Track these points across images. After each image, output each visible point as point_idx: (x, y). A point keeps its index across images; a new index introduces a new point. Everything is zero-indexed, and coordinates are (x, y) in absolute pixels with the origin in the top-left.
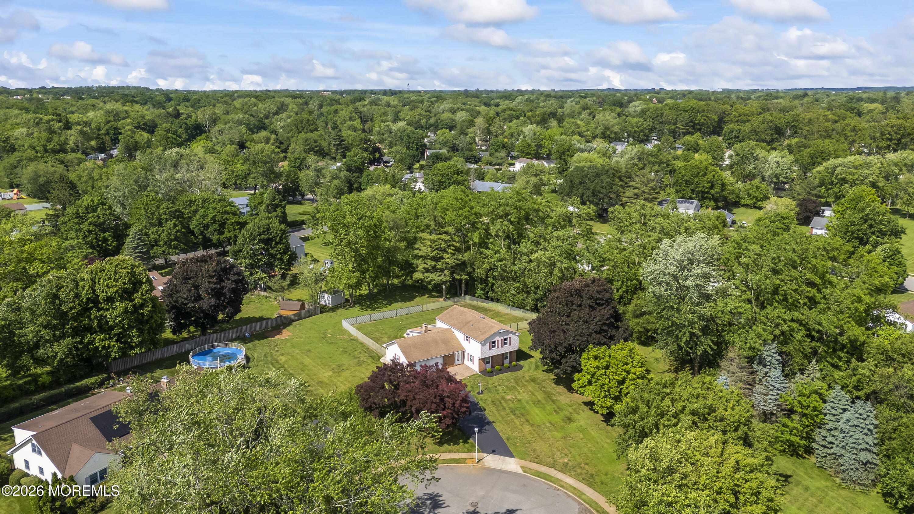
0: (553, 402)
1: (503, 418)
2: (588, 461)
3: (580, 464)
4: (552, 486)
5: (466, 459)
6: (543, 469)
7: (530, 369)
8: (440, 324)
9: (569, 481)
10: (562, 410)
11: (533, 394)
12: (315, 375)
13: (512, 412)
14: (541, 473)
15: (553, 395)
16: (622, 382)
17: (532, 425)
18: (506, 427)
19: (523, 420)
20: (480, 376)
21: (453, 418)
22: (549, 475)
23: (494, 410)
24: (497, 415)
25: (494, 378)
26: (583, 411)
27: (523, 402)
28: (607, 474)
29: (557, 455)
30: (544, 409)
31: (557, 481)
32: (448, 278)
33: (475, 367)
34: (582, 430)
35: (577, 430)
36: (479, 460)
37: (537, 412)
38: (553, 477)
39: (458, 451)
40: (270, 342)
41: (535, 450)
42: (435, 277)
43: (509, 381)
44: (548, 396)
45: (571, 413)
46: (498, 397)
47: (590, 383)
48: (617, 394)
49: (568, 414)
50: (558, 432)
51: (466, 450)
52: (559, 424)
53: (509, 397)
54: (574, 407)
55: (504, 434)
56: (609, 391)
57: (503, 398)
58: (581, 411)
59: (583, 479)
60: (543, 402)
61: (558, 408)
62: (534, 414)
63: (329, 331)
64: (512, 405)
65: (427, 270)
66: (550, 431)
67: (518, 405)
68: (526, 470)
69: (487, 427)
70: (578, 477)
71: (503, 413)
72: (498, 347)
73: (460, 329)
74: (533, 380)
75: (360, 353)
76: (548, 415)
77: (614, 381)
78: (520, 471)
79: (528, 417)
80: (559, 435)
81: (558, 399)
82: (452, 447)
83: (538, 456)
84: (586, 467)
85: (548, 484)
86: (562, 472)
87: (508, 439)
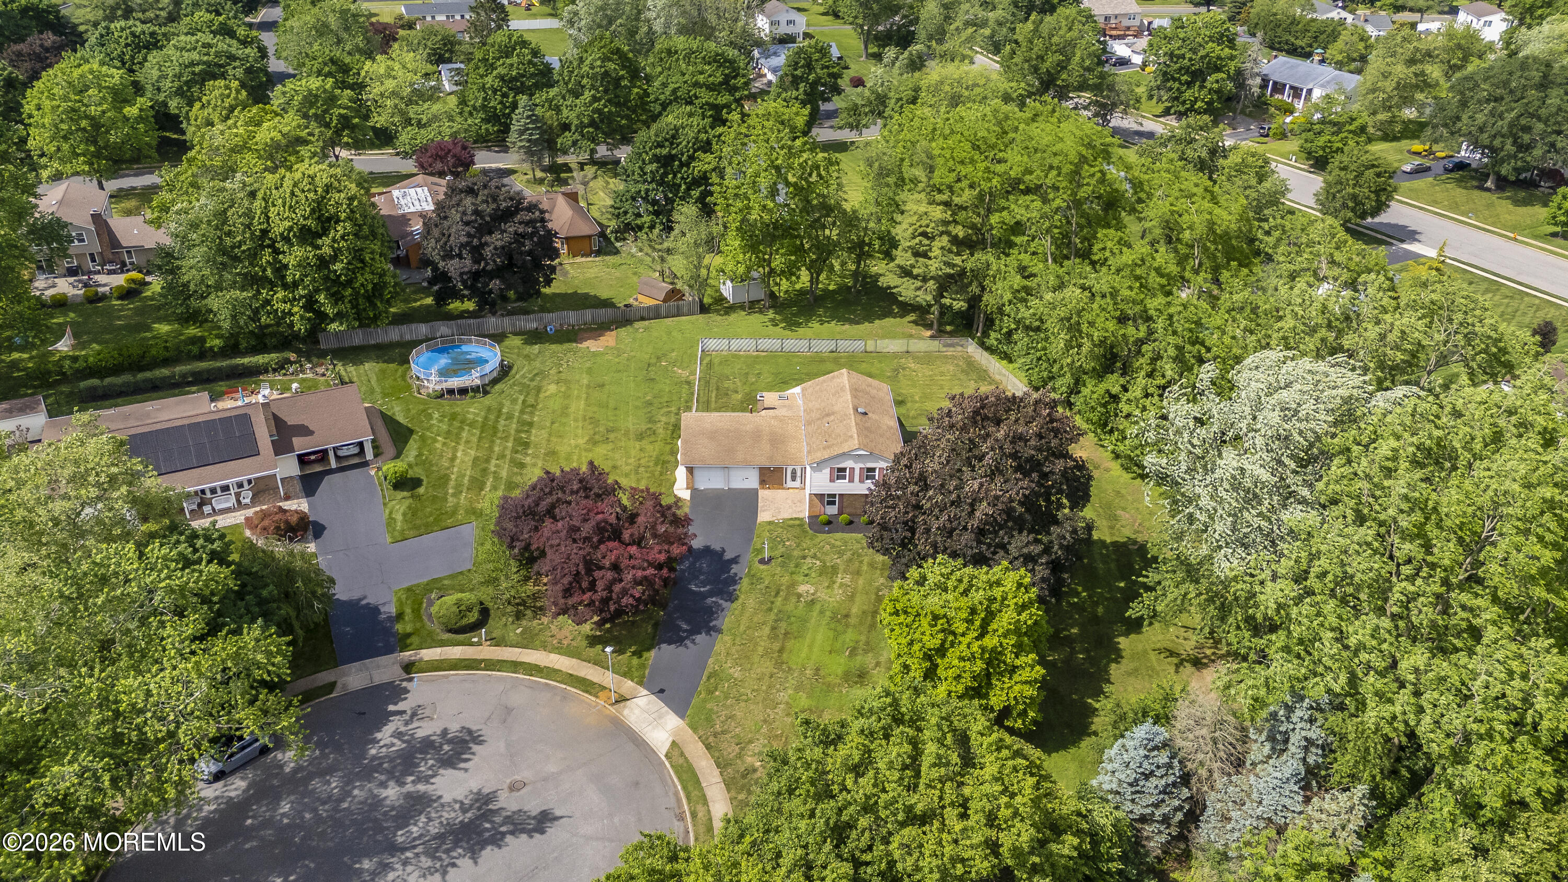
0: (873, 626)
1: (747, 628)
4: (680, 807)
5: (605, 688)
6: (703, 764)
9: (718, 807)
10: (869, 650)
11: (853, 595)
12: (560, 436)
13: (776, 621)
17: (780, 663)
18: (734, 649)
19: (776, 646)
20: (803, 525)
22: (698, 783)
23: (752, 604)
24: (744, 619)
25: (821, 537)
27: (818, 606)
29: (756, 746)
30: (838, 635)
31: (697, 799)
36: (622, 700)
37: (819, 637)
38: (701, 789)
40: (568, 352)
41: (732, 717)
43: (840, 551)
46: (785, 580)
49: (872, 663)
50: (810, 694)
52: (830, 678)
53: (802, 588)
55: (717, 662)
57: (792, 585)
60: (853, 620)
62: (807, 641)
63: (674, 354)
64: (790, 606)
66: (798, 689)
67: (800, 611)
68: (676, 754)
69: (700, 637)
71: (758, 618)
72: (851, 480)
73: (807, 424)
76: (831, 651)
78: (663, 751)
79: (790, 643)
83: (724, 733)
85: (679, 800)
86: (729, 784)
87: (713, 676)
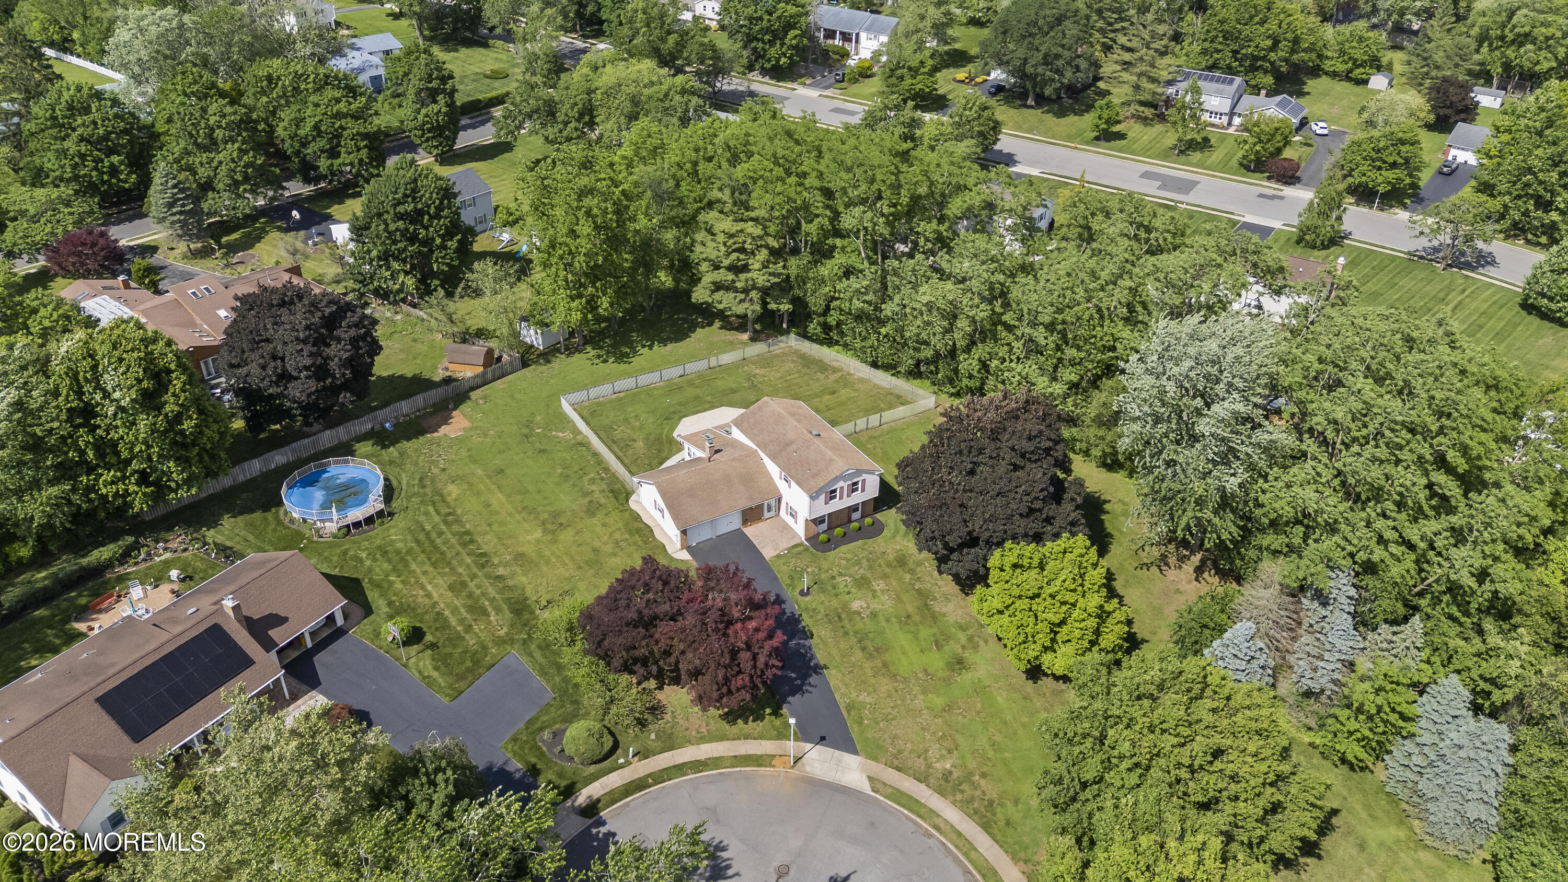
0: (934, 617)
1: (843, 656)
2: (985, 769)
3: (971, 774)
4: (920, 826)
5: (773, 756)
6: (908, 784)
7: (897, 531)
8: (738, 434)
9: (951, 814)
10: (947, 639)
11: (898, 597)
12: (510, 537)
13: (859, 642)
14: (902, 793)
15: (935, 599)
17: (894, 677)
18: (847, 678)
19: (878, 663)
20: (807, 550)
22: (917, 801)
23: (828, 636)
24: (833, 650)
25: (832, 555)
27: (881, 618)
28: (1016, 802)
29: (934, 752)
30: (916, 635)
31: (930, 814)
32: (757, 307)
33: (799, 529)
34: (980, 689)
35: (971, 691)
36: (797, 760)
37: (904, 643)
38: (925, 806)
39: (761, 737)
40: (431, 444)
41: (895, 737)
43: (858, 562)
44: (925, 601)
45: (963, 647)
46: (836, 603)
49: (958, 649)
50: (938, 693)
51: (776, 734)
52: (940, 674)
53: (855, 606)
54: (970, 632)
55: (843, 695)
57: (845, 606)
58: (982, 643)
59: (976, 812)
60: (917, 618)
62: (898, 650)
63: (538, 418)
64: (859, 625)
65: (718, 287)
66: (924, 692)
67: (870, 626)
68: (879, 786)
69: (813, 679)
70: (966, 806)
71: (843, 645)
72: (841, 498)
73: (772, 457)
74: (901, 562)
75: (592, 481)
76: (922, 651)
78: (866, 788)
79: (887, 657)
81: (944, 610)
82: (752, 726)
83: (900, 753)
84: (983, 782)
85: (914, 822)
86: (941, 792)
87: (850, 708)
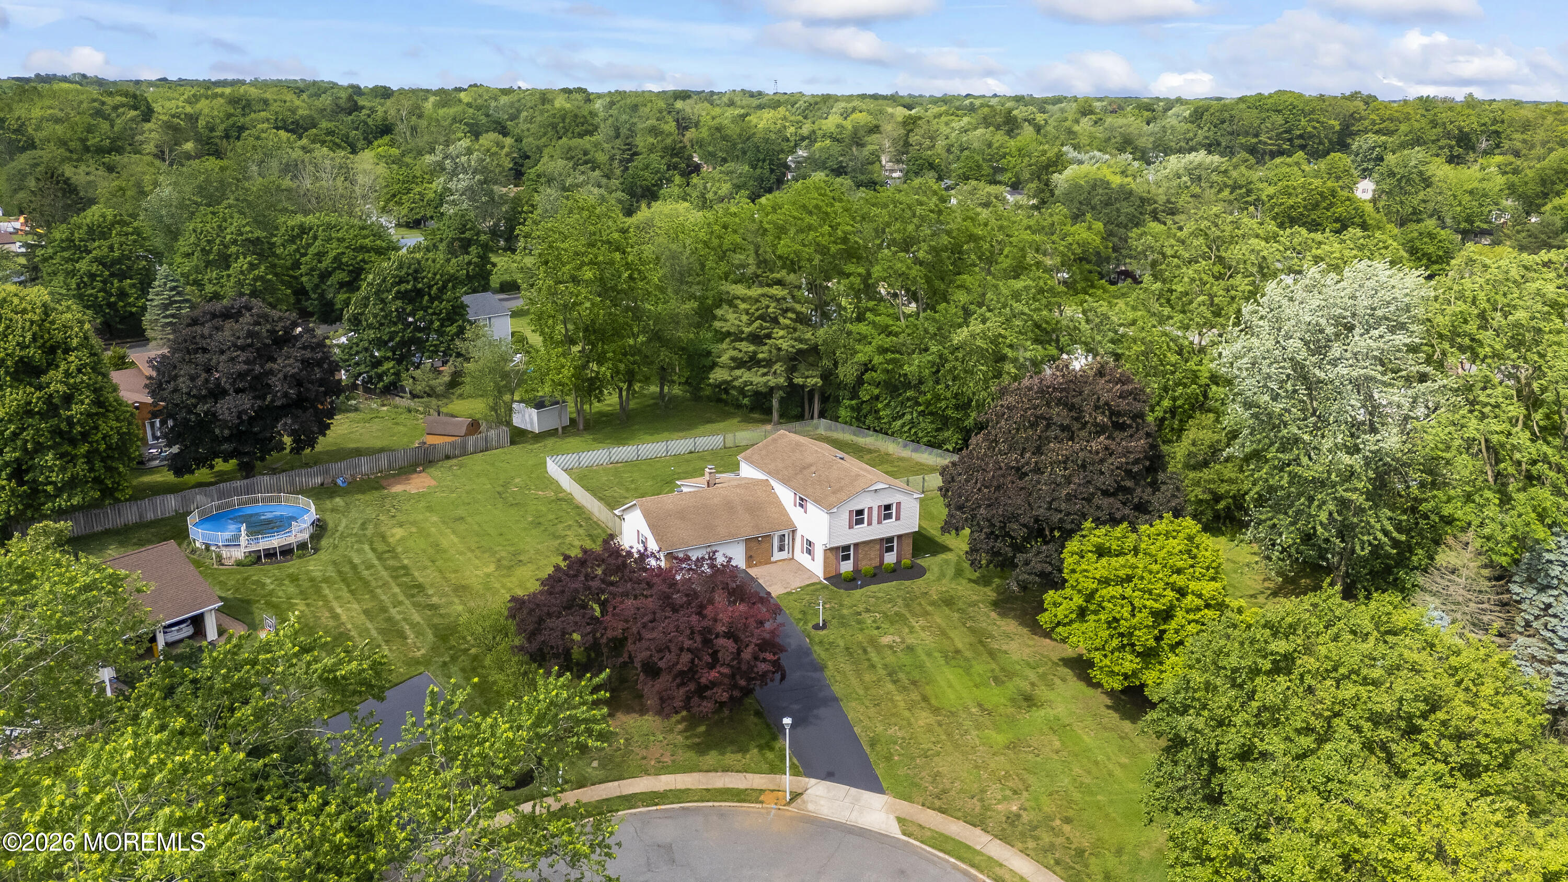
0: (992, 654)
1: (867, 689)
2: (1071, 813)
3: (1050, 818)
5: (762, 791)
6: (956, 828)
7: (943, 575)
8: (747, 471)
10: (1010, 675)
11: (944, 633)
12: (456, 571)
13: (890, 675)
14: (947, 838)
15: (992, 637)
16: (1166, 615)
17: (936, 711)
18: (872, 711)
19: (915, 696)
20: (825, 587)
21: (735, 686)
22: (969, 847)
23: (847, 668)
24: (854, 681)
25: (858, 593)
26: (1064, 680)
27: (919, 651)
28: (1119, 852)
29: (994, 792)
30: (968, 671)
32: (781, 380)
33: (816, 567)
34: (1058, 727)
35: (1045, 729)
36: (795, 796)
37: (951, 677)
38: (979, 853)
40: (384, 498)
41: (938, 774)
42: (755, 378)
43: (890, 601)
44: (980, 639)
45: (1033, 684)
46: (860, 637)
47: (1082, 613)
48: (1152, 643)
49: (1025, 686)
50: (998, 729)
51: (765, 767)
52: (1001, 710)
53: (886, 640)
54: (1041, 670)
55: (866, 729)
56: (1131, 634)
57: (873, 641)
58: (1058, 681)
59: (1057, 863)
60: (968, 654)
61: (1003, 669)
62: (943, 683)
63: (517, 480)
64: (890, 659)
65: (740, 364)
66: (978, 727)
67: (906, 659)
68: (910, 829)
69: (822, 712)
71: (868, 677)
72: (870, 524)
73: (785, 482)
74: (948, 602)
75: (570, 527)
76: (976, 686)
77: (1145, 612)
78: (895, 831)
79: (928, 690)
80: (1000, 739)
81: (1004, 647)
82: (731, 758)
83: (945, 791)
84: (1067, 828)
86: (1004, 838)
87: (873, 743)
